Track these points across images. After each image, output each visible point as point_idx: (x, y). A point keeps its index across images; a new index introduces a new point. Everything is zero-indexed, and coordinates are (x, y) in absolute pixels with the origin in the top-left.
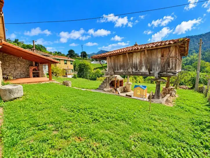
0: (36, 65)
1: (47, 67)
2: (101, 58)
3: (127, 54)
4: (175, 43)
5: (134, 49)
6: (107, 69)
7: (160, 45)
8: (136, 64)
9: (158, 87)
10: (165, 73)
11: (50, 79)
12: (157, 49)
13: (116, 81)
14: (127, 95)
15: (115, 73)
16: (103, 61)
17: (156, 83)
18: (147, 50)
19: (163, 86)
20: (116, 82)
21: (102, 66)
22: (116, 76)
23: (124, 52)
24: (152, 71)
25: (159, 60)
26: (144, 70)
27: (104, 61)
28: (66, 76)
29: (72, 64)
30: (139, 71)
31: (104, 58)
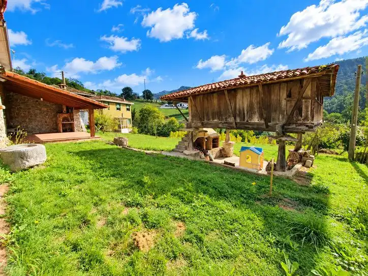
0: (68, 112)
1: (86, 114)
2: (178, 98)
3: (226, 92)
4: (312, 72)
5: (239, 82)
6: (189, 118)
7: (286, 77)
8: (242, 109)
9: (282, 150)
10: (294, 126)
11: (92, 135)
12: (280, 83)
13: (206, 138)
14: (226, 163)
15: (204, 125)
16: (181, 105)
17: (278, 143)
18: (263, 85)
19: (289, 149)
20: (206, 140)
21: (181, 112)
22: (205, 129)
23: (219, 88)
24: (270, 122)
25: (284, 102)
26: (256, 120)
27: (183, 104)
28: (119, 130)
29: (128, 110)
30: (247, 121)
31: (184, 99)
